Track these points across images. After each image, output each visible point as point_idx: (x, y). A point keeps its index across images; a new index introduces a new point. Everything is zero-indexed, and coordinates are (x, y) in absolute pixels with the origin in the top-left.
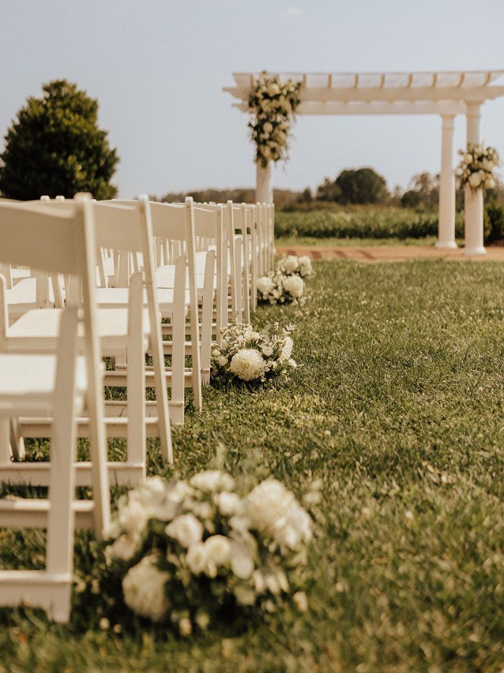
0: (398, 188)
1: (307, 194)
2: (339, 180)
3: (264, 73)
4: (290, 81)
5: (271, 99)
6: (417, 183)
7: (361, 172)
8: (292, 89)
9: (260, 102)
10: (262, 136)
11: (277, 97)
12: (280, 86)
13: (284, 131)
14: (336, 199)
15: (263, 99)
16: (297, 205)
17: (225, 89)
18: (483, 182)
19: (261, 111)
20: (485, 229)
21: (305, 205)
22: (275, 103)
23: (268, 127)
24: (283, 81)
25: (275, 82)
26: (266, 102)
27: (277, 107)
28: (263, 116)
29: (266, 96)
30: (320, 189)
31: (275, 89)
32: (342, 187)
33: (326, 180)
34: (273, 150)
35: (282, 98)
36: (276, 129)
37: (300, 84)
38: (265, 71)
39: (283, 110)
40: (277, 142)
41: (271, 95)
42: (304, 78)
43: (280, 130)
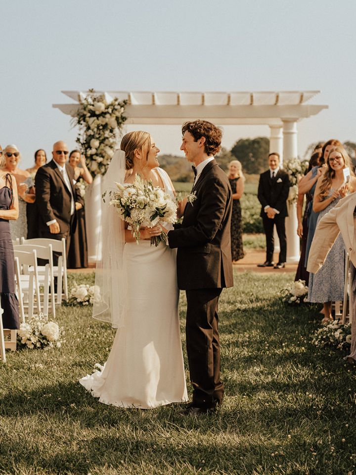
3: (91, 91)
4: (116, 100)
5: (98, 116)
8: (117, 107)
9: (87, 119)
10: (89, 152)
11: (103, 114)
12: (105, 105)
13: (111, 146)
15: (90, 117)
17: (55, 106)
19: (89, 128)
22: (101, 121)
23: (95, 143)
24: (109, 100)
25: (101, 100)
26: (92, 119)
27: (104, 124)
28: (90, 132)
29: (93, 114)
31: (101, 107)
34: (100, 165)
35: (108, 116)
36: (102, 145)
37: (125, 102)
38: (92, 89)
39: (109, 127)
40: (103, 157)
41: (97, 113)
42: (129, 96)
43: (107, 145)
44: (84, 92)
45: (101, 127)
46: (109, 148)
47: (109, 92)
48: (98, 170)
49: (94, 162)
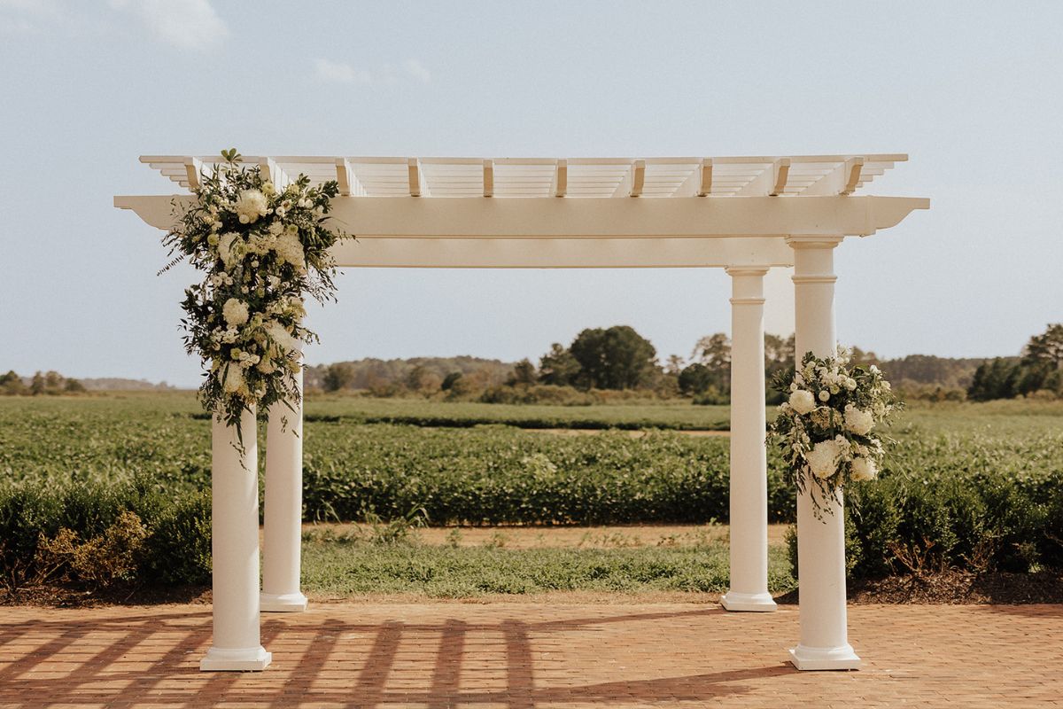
0: (675, 359)
1: (524, 367)
2: (575, 347)
3: (229, 156)
4: (303, 182)
5: (245, 230)
6: (706, 353)
7: (611, 333)
8: (306, 203)
9: (214, 238)
11: (264, 222)
12: (269, 196)
13: (286, 321)
14: (572, 380)
15: (221, 232)
16: (505, 389)
17: (122, 203)
18: (844, 467)
19: (218, 265)
20: (849, 552)
21: (519, 390)
22: (257, 243)
23: (237, 311)
24: (281, 181)
25: (258, 184)
26: (229, 238)
27: (265, 252)
28: (224, 278)
29: (230, 222)
30: (546, 361)
31: (255, 203)
32: (580, 360)
33: (555, 346)
34: (253, 375)
35: (276, 227)
36: (259, 317)
37: (330, 189)
38: (233, 151)
39: (280, 261)
40: (261, 352)
41: (244, 219)
42: (341, 169)
43: (273, 316)
44: (205, 160)
45: (255, 264)
46: (280, 326)
47: (279, 160)
48: (247, 393)
49: (233, 368)
